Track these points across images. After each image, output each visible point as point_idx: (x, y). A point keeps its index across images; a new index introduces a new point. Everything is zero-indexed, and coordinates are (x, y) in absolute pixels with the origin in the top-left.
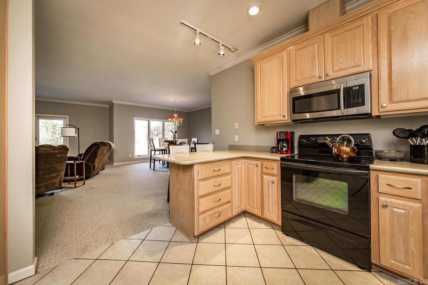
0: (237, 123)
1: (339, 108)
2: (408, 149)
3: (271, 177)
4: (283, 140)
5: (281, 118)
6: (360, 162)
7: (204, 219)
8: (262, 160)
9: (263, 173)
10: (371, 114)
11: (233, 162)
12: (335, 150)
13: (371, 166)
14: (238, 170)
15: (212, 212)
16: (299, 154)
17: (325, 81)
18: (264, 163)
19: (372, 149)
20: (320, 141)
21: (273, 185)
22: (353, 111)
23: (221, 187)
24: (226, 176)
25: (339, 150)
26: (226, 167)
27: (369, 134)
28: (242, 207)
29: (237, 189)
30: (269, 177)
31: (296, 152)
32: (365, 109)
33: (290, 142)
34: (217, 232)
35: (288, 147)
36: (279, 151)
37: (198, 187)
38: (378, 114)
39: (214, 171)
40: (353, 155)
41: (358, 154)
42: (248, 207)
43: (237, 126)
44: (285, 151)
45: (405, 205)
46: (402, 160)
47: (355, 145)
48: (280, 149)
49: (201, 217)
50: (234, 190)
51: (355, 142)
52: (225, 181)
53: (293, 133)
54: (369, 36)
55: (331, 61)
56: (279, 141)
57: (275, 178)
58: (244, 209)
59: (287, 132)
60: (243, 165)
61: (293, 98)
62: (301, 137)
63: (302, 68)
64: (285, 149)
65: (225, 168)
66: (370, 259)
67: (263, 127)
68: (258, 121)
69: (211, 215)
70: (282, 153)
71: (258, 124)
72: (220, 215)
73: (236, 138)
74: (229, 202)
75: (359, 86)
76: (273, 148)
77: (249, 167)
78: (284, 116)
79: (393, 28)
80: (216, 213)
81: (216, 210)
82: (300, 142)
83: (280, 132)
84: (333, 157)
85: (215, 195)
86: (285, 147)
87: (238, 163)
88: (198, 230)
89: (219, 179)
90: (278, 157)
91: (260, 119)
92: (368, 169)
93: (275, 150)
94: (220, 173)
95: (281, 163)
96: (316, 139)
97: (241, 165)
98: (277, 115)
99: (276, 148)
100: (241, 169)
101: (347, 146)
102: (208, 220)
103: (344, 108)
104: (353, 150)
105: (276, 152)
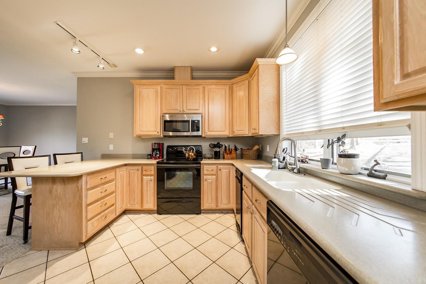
0: (113, 133)
1: (189, 131)
2: (213, 153)
3: (150, 177)
4: (156, 149)
5: (156, 133)
6: (197, 160)
7: (93, 223)
8: (142, 165)
9: (142, 175)
10: (202, 136)
11: (117, 169)
12: (187, 155)
13: (202, 162)
14: (121, 175)
15: (100, 216)
16: (167, 158)
17: (182, 114)
18: (144, 167)
19: (202, 154)
20: (179, 149)
21: (151, 182)
22: (195, 133)
23: (108, 192)
24: (111, 182)
25: (189, 155)
26: (111, 174)
27: (201, 146)
28: (124, 206)
29: (120, 192)
30: (147, 177)
31: (165, 157)
32: (199, 133)
33: (161, 151)
34: (103, 234)
35: (160, 154)
36: (154, 157)
37: (86, 196)
38: (204, 136)
39: (101, 179)
40: (195, 157)
41: (197, 156)
42: (129, 205)
43: (111, 135)
44: (158, 157)
45: (211, 178)
46: (212, 158)
47: (196, 151)
48: (154, 156)
49: (89, 223)
50: (117, 194)
51: (196, 150)
52: (110, 187)
53: (163, 144)
54: (202, 96)
55: (185, 103)
56: (153, 150)
57: (152, 177)
58: (125, 208)
59: (159, 143)
60: (125, 171)
61: (164, 121)
62: (169, 147)
63: (170, 102)
64: (158, 156)
65: (110, 176)
66: (201, 208)
67: (141, 138)
68: (136, 134)
69: (98, 219)
70: (156, 159)
71: (136, 136)
72: (106, 217)
73: (111, 147)
74: (113, 205)
75: (197, 120)
76: (149, 155)
77: (130, 173)
78: (158, 132)
79: (209, 96)
80: (103, 216)
81: (102, 214)
82: (167, 150)
83: (155, 143)
84: (186, 159)
85: (102, 201)
86: (158, 154)
87: (121, 170)
88: (86, 236)
89: (105, 186)
90: (154, 162)
91: (138, 132)
92: (200, 163)
93: (150, 157)
94: (107, 180)
95: (157, 166)
96: (177, 148)
97: (123, 172)
98: (153, 131)
99: (150, 155)
100: (123, 175)
101: (193, 152)
102: (96, 224)
103: (191, 132)
104: (195, 154)
105: (151, 158)
